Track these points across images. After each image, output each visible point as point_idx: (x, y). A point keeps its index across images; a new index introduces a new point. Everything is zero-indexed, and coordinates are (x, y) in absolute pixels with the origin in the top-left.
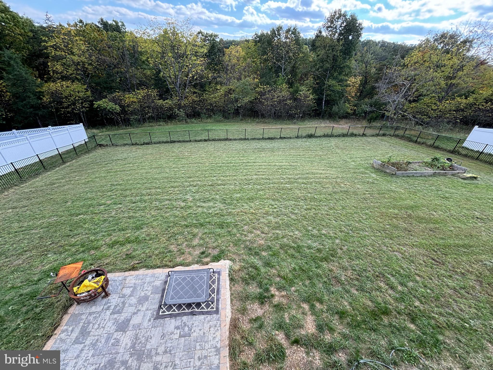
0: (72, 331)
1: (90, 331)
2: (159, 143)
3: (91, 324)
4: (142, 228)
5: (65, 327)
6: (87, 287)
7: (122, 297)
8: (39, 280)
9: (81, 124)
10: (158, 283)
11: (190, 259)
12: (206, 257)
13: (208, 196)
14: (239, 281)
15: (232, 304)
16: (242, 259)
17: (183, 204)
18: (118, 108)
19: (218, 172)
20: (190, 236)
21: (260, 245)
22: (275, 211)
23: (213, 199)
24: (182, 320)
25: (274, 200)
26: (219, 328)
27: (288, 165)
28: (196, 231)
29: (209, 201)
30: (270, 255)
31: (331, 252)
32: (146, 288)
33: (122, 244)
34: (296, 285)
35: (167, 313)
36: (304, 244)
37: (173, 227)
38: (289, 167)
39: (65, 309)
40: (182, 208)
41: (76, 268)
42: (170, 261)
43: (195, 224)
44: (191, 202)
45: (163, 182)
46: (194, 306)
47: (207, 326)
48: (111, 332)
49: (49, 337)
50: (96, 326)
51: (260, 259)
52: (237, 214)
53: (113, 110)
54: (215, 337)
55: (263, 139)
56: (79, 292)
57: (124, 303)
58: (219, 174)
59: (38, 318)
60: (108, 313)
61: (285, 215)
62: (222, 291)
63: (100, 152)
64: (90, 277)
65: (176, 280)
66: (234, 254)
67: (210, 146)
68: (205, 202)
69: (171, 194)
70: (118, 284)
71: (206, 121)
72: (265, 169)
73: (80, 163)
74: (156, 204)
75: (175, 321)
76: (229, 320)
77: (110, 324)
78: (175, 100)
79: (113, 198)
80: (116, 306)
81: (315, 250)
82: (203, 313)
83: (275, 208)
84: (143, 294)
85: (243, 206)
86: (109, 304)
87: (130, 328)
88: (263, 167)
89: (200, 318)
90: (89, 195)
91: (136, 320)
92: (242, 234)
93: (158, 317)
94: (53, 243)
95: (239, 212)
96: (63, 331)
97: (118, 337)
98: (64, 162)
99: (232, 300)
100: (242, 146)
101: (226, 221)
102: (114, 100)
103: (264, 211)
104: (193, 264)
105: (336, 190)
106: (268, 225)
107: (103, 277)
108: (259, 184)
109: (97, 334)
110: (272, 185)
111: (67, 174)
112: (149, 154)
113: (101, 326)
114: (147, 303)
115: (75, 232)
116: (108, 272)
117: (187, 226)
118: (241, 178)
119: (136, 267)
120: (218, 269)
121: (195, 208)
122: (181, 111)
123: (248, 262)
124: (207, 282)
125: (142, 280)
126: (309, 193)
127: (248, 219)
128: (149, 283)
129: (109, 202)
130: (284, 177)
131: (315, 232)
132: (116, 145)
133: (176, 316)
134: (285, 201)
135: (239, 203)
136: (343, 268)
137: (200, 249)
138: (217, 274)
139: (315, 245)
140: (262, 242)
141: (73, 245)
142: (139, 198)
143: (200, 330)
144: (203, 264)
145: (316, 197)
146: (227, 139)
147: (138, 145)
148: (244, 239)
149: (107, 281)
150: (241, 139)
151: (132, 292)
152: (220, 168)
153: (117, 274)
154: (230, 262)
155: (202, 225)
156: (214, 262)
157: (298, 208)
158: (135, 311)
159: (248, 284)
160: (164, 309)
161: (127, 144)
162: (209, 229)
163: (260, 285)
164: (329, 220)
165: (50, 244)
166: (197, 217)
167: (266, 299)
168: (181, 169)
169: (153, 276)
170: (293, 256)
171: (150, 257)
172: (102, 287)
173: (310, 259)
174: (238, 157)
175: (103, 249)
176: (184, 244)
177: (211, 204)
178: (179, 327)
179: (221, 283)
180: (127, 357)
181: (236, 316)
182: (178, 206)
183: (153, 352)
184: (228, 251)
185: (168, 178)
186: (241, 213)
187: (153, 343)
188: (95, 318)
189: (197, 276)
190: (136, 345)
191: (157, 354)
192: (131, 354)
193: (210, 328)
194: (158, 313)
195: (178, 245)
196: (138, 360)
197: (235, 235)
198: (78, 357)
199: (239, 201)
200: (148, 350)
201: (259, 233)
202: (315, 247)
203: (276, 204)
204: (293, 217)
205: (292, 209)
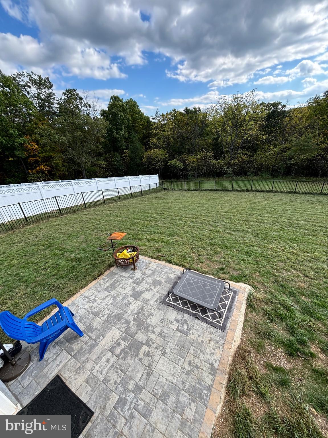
0: (107, 281)
1: (116, 287)
2: (205, 190)
3: (119, 283)
4: (174, 236)
5: (105, 277)
6: (125, 255)
7: (143, 275)
9: (158, 175)
10: (173, 276)
11: (207, 269)
12: (224, 273)
13: (239, 228)
14: (259, 311)
15: (245, 331)
16: (269, 292)
17: (212, 228)
18: (182, 165)
20: (212, 252)
21: (299, 288)
24: (184, 317)
26: (221, 347)
28: (218, 250)
32: (162, 276)
33: (157, 242)
35: (172, 303)
37: (198, 241)
39: (110, 266)
40: (211, 231)
42: (188, 264)
43: (220, 244)
44: (221, 228)
45: (200, 212)
46: (199, 309)
47: (206, 338)
48: (128, 295)
49: (95, 279)
50: (121, 286)
51: (297, 302)
52: (271, 249)
53: (178, 166)
54: (213, 353)
56: (119, 257)
57: (143, 279)
58: (257, 214)
59: (95, 266)
60: (131, 281)
62: (235, 311)
63: (164, 192)
64: (129, 250)
66: (259, 282)
70: (144, 264)
71: (252, 178)
72: (320, 218)
73: (150, 196)
75: (177, 313)
76: (237, 346)
77: (129, 289)
78: (227, 160)
79: (161, 215)
80: (137, 279)
82: (206, 322)
84: (158, 279)
86: (133, 275)
87: (141, 299)
89: (202, 325)
91: (147, 295)
92: (273, 268)
93: (163, 302)
95: (273, 248)
96: (103, 279)
97: (131, 301)
98: (142, 195)
99: (244, 327)
100: (289, 197)
101: (255, 251)
102: (180, 160)
104: (209, 273)
106: (317, 270)
107: (136, 253)
108: (309, 229)
109: (119, 291)
113: (124, 287)
114: (159, 287)
115: (133, 227)
117: (211, 244)
118: (282, 220)
119: (161, 258)
120: (235, 288)
122: (229, 169)
123: (277, 297)
124: (219, 295)
125: (161, 268)
127: (285, 257)
128: (166, 273)
132: (174, 190)
133: (180, 310)
137: (219, 265)
138: (232, 292)
140: (304, 285)
143: (199, 336)
144: (219, 278)
146: (272, 190)
147: (189, 190)
148: (276, 273)
149: (137, 256)
150: (289, 192)
151: (151, 274)
153: (146, 258)
154: (252, 288)
155: (226, 247)
156: (232, 281)
158: (149, 289)
159: (272, 321)
160: (171, 298)
161: (181, 190)
162: (234, 252)
166: (223, 240)
167: (299, 353)
169: (171, 269)
171: (173, 255)
172: (133, 258)
174: (283, 205)
175: (144, 241)
176: (205, 257)
177: (241, 234)
178: (179, 321)
179: (235, 303)
180: (131, 319)
181: (247, 348)
182: (208, 229)
183: (151, 328)
184: (252, 277)
185: (204, 210)
186: (277, 249)
187: (153, 321)
188: (122, 280)
189: (210, 286)
190: (140, 315)
191: (153, 332)
192: (134, 319)
193: (210, 340)
194: (165, 299)
195: (199, 255)
196: (137, 326)
197: (264, 266)
198: (103, 299)
199: (277, 238)
200: (147, 324)
201: (299, 274)
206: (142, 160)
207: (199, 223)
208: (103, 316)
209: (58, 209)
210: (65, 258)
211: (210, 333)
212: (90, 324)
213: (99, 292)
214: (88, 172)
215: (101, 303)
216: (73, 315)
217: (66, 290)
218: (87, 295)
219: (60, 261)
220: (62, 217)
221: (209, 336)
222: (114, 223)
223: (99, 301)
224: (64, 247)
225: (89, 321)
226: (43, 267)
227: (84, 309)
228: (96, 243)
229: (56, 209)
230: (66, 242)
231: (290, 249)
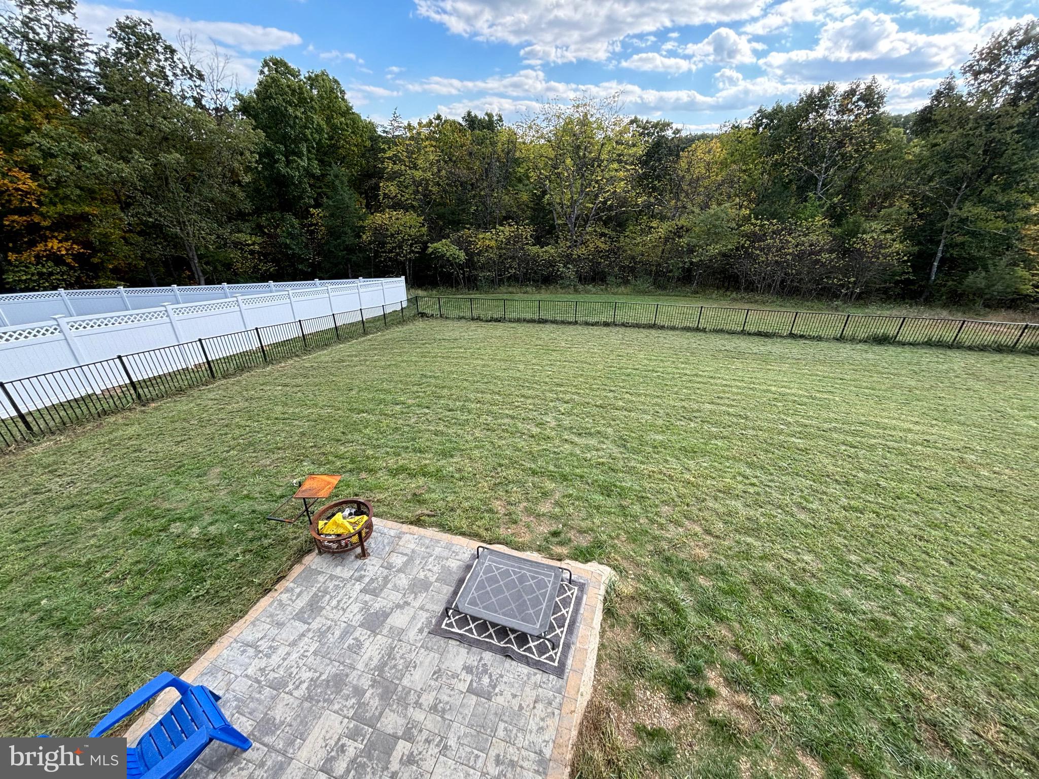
0: (299, 595)
1: (324, 608)
2: (518, 321)
3: (328, 596)
4: (452, 456)
5: (292, 585)
6: (338, 526)
7: (386, 568)
8: (282, 497)
9: (403, 278)
10: (454, 565)
11: (526, 538)
12: (561, 544)
13: (589, 426)
14: (625, 621)
15: (600, 670)
16: (643, 576)
17: (535, 430)
18: (462, 255)
19: (621, 384)
20: (536, 493)
21: (696, 560)
22: (752, 491)
23: (599, 432)
24: (481, 658)
25: (750, 465)
26: (557, 712)
27: (804, 396)
28: (550, 485)
29: (590, 434)
30: (719, 589)
31: (923, 644)
32: (430, 567)
33: (412, 476)
34: (787, 694)
35: (456, 630)
36: (829, 594)
37: (507, 468)
38: (807, 401)
39: (301, 554)
40: (533, 436)
41: (329, 483)
42: (487, 530)
43: (551, 472)
44: (553, 429)
45: (509, 385)
46: (512, 636)
47: (530, 694)
48: (354, 623)
49: (267, 591)
50: (334, 603)
51: (691, 590)
52: (650, 476)
53: (454, 258)
54: (542, 728)
55: (743, 333)
56: (324, 532)
57: (386, 580)
58: (623, 387)
59: (262, 555)
60: (358, 587)
61: (780, 507)
62: (581, 629)
63: (420, 324)
64: (347, 512)
65: (489, 569)
66: (626, 558)
67: (614, 336)
68: (580, 434)
69: (517, 407)
70: (386, 541)
71: (616, 290)
72: (738, 394)
73: (387, 337)
74: (486, 420)
75: (468, 653)
76: (586, 704)
77: (355, 608)
78: (563, 246)
79: (418, 397)
80: (372, 580)
81: (863, 620)
82: (527, 661)
83: (753, 485)
84: (421, 575)
85: (666, 461)
86: (363, 573)
87: (385, 632)
88: (735, 390)
89: (520, 669)
90: (385, 385)
91: (398, 620)
92: (652, 521)
93: (437, 631)
94: (315, 446)
95: (653, 472)
96: (287, 590)
97: (362, 639)
98: (365, 333)
99: (599, 660)
100: (687, 341)
101: (618, 484)
102: (459, 243)
103: (721, 485)
104: (530, 549)
105: (958, 479)
106: (727, 518)
107: (365, 518)
108: (716, 424)
109: (331, 616)
110: (751, 432)
111: (365, 350)
112: (496, 337)
113: (341, 605)
114: (424, 595)
115: (349, 436)
116: (376, 516)
117: (534, 473)
118: (672, 403)
119: (424, 521)
120: (581, 578)
121: (557, 442)
122: (569, 268)
123: (657, 587)
124: (552, 598)
125: (427, 548)
126: (862, 469)
127: (674, 493)
128: (439, 558)
129: (410, 402)
130: (789, 419)
131: (869, 571)
132: (447, 318)
133: (472, 643)
134: (783, 475)
135: (658, 453)
137: (551, 524)
138: (576, 588)
139: (865, 606)
140: (704, 553)
141: (340, 457)
142: (461, 404)
143: (514, 696)
144: (551, 557)
145: (883, 483)
146: (655, 324)
147: (481, 320)
148: (657, 532)
149: (369, 526)
150: (687, 329)
151: (406, 564)
152: (626, 378)
153: (390, 524)
154: (613, 572)
155: (564, 478)
156: (576, 560)
157: (821, 499)
158: (401, 602)
159: (648, 637)
160: (453, 620)
161: (463, 318)
162: (579, 490)
163: (679, 651)
164: (928, 554)
165: (311, 447)
166: (558, 459)
167: (689, 694)
168: (547, 368)
169: (448, 547)
170: (787, 612)
171: (452, 510)
172: (359, 533)
173: (843, 638)
174: (674, 362)
175: (380, 474)
176: (522, 506)
177: (593, 442)
178: (472, 671)
179: (582, 611)
180: (365, 682)
181: (604, 703)
182: (526, 431)
183: (412, 698)
184: (613, 546)
185: (518, 379)
186: (660, 476)
187: (416, 679)
188: (336, 587)
189: (533, 578)
190: (386, 669)
191: (418, 705)
192: (374, 681)
193: (535, 702)
194: (439, 623)
195: (509, 503)
196: (382, 698)
197: (635, 518)
198: (293, 644)
199: (660, 449)
200: (404, 688)
201: (698, 529)
202: (864, 613)
203: (756, 477)
204: (802, 516)
205: (801, 497)
206: (360, 237)
207: (508, 416)
208: (297, 687)
209: (128, 381)
210: (174, 541)
211: (537, 686)
212: (266, 714)
213: (280, 625)
214: (207, 263)
215: (288, 654)
216: (217, 698)
217: (189, 633)
218: (250, 638)
219: (159, 549)
220: (143, 412)
221: (534, 693)
222: (299, 427)
223: (282, 651)
224: (167, 505)
225: (261, 708)
226: (108, 575)
227: (247, 676)
228: (258, 489)
229: (122, 383)
230: (170, 491)
231: (682, 473)
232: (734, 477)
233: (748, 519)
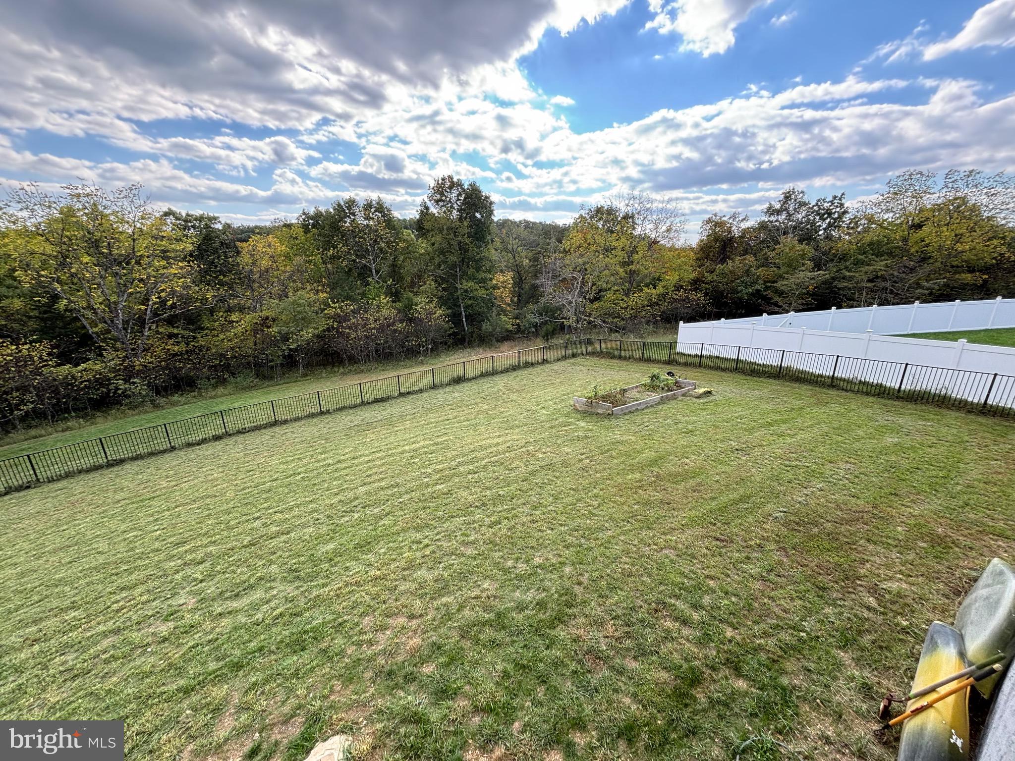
13: (245, 577)
17: (164, 629)
19: (265, 505)
21: (413, 652)
22: (428, 553)
23: (261, 579)
25: (418, 529)
27: (431, 445)
28: (218, 692)
29: (251, 587)
30: (443, 665)
31: (564, 598)
34: (520, 714)
36: (509, 605)
38: (434, 448)
40: (165, 640)
55: (363, 404)
58: (269, 508)
61: (452, 554)
66: (350, 707)
67: (233, 449)
68: (237, 595)
69: (118, 611)
71: (214, 393)
72: (383, 465)
78: (113, 359)
81: (532, 610)
83: (427, 546)
85: (347, 569)
92: (359, 644)
95: (339, 589)
100: (316, 429)
101: (308, 627)
103: (403, 562)
105: (532, 467)
106: (420, 592)
108: (376, 504)
110: (407, 497)
121: (208, 625)
122: (134, 383)
126: (487, 488)
127: (367, 599)
130: (429, 471)
131: (522, 567)
134: (444, 523)
135: (336, 564)
136: (596, 622)
137: (242, 745)
139: (529, 596)
140: (416, 641)
145: (501, 493)
146: (276, 421)
148: (369, 652)
154: (344, 737)
157: (474, 529)
164: (540, 530)
166: (217, 648)
168: (150, 528)
170: (494, 644)
173: (529, 633)
174: (312, 456)
177: (258, 595)
182: (149, 639)
184: (331, 707)
186: (347, 590)
197: (341, 653)
199: (336, 560)
201: (402, 620)
202: (531, 602)
203: (426, 537)
204: (470, 551)
205: (462, 535)
231: (367, 572)
232: (410, 548)
233: (436, 581)
